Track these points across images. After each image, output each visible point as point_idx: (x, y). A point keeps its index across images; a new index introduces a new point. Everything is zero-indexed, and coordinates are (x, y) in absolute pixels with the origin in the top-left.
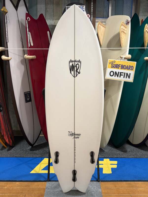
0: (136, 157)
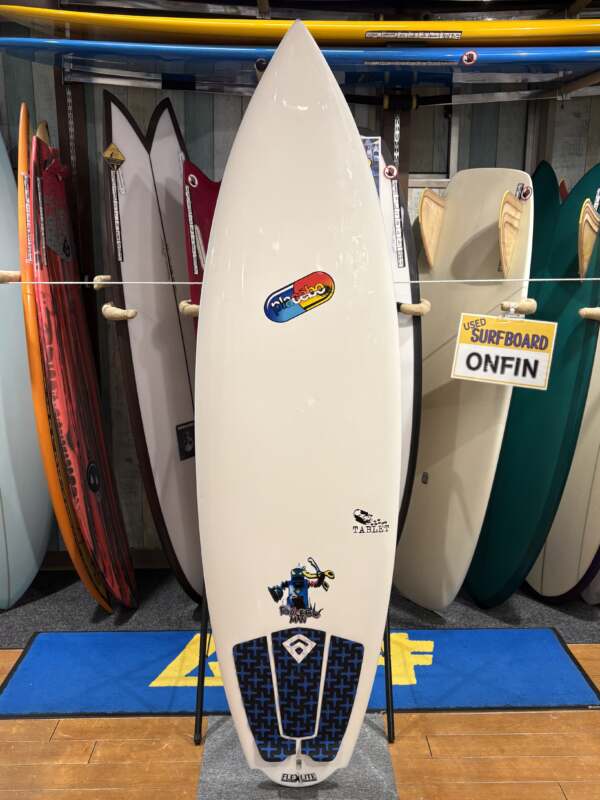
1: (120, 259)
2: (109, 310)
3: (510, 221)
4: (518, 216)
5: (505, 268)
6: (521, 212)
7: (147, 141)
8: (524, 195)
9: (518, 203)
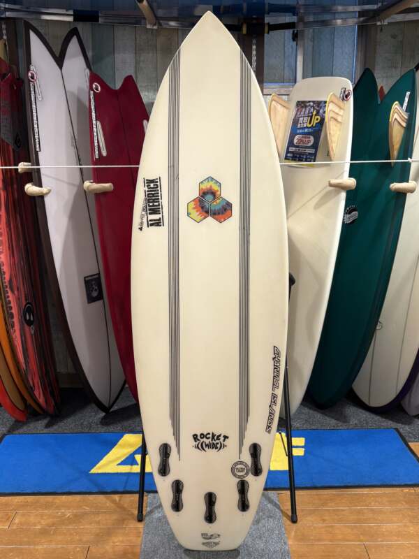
1: (38, 150)
2: (30, 188)
3: (335, 116)
4: (341, 112)
5: (331, 153)
6: (343, 109)
7: (60, 60)
8: (345, 97)
9: (341, 103)
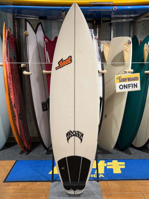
0: (140, 158)
1: (28, 59)
2: (25, 72)
3: (126, 49)
5: (125, 61)
6: (129, 47)
7: (35, 31)
8: (129, 43)
